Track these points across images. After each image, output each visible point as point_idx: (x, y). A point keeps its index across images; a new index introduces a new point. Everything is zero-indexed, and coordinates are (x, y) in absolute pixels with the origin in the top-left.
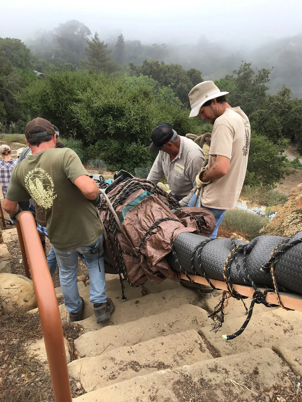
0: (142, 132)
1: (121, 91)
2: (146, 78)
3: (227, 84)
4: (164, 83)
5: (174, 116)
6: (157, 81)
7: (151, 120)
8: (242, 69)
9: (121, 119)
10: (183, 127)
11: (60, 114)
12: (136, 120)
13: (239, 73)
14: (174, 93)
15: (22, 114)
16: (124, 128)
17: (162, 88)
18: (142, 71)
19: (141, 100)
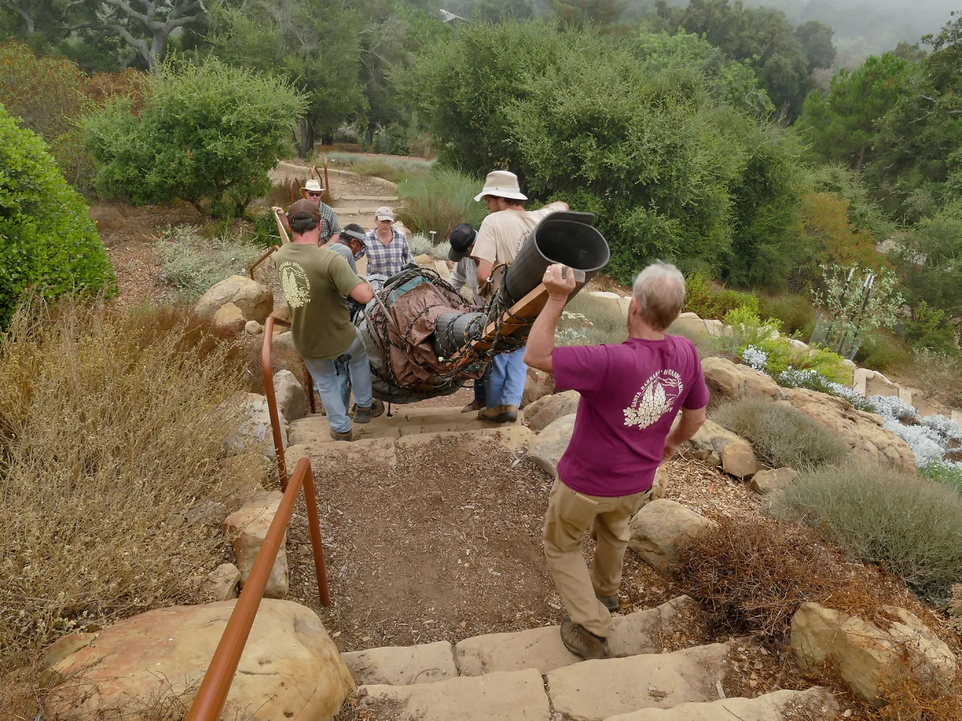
0: (664, 182)
1: (626, 79)
2: (691, 40)
3: (900, 68)
4: (734, 52)
5: (751, 146)
6: (717, 49)
7: (689, 154)
8: (949, 34)
9: (617, 147)
10: (769, 175)
11: (478, 122)
12: (654, 151)
13: (939, 43)
14: (756, 80)
15: (401, 109)
16: (620, 169)
17: (728, 66)
18: (685, 22)
19: (674, 101)
